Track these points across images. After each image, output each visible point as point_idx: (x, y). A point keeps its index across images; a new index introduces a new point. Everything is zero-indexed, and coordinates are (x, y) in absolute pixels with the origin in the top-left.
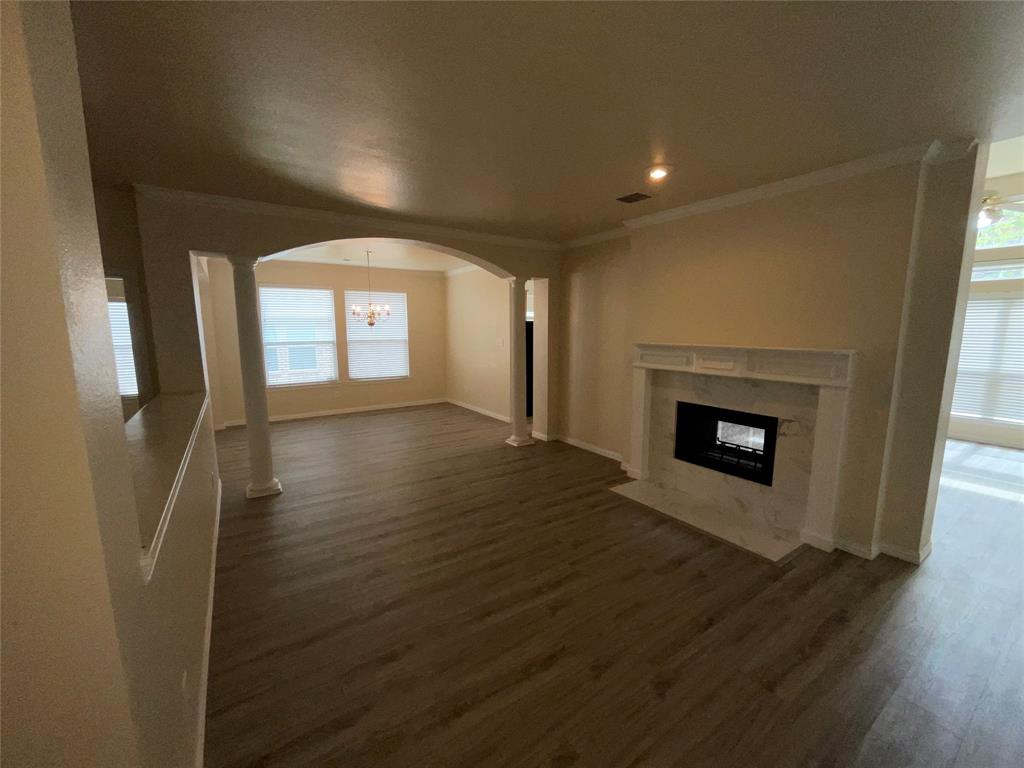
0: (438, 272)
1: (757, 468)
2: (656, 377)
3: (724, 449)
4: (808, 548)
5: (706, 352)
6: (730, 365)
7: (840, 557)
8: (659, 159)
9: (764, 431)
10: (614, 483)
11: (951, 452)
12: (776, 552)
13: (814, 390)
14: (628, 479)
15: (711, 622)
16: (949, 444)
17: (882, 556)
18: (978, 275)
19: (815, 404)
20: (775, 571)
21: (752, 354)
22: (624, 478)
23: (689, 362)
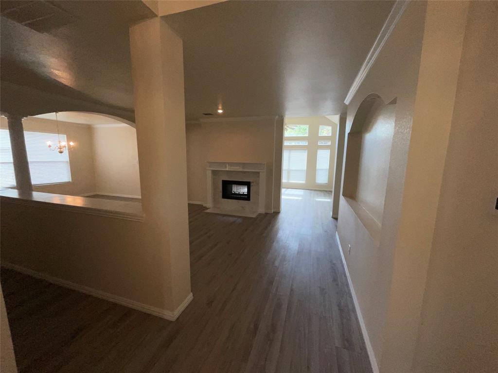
0: (88, 125)
1: (247, 197)
2: (214, 173)
3: (235, 194)
4: (260, 214)
5: (231, 164)
6: (238, 168)
7: (266, 214)
8: (220, 108)
9: (247, 186)
10: (204, 210)
11: (283, 191)
12: (254, 216)
13: (258, 173)
14: (207, 209)
15: (246, 230)
16: (283, 189)
17: (274, 212)
18: (286, 143)
19: (259, 177)
20: (255, 219)
21: (244, 165)
22: (206, 208)
23: (226, 167)
